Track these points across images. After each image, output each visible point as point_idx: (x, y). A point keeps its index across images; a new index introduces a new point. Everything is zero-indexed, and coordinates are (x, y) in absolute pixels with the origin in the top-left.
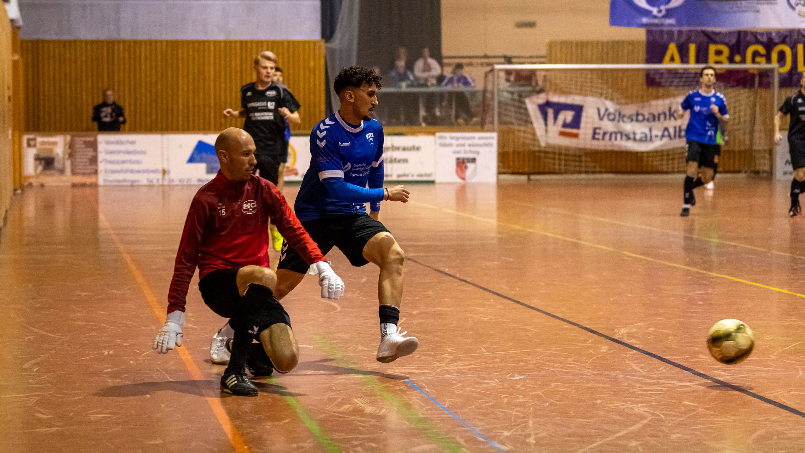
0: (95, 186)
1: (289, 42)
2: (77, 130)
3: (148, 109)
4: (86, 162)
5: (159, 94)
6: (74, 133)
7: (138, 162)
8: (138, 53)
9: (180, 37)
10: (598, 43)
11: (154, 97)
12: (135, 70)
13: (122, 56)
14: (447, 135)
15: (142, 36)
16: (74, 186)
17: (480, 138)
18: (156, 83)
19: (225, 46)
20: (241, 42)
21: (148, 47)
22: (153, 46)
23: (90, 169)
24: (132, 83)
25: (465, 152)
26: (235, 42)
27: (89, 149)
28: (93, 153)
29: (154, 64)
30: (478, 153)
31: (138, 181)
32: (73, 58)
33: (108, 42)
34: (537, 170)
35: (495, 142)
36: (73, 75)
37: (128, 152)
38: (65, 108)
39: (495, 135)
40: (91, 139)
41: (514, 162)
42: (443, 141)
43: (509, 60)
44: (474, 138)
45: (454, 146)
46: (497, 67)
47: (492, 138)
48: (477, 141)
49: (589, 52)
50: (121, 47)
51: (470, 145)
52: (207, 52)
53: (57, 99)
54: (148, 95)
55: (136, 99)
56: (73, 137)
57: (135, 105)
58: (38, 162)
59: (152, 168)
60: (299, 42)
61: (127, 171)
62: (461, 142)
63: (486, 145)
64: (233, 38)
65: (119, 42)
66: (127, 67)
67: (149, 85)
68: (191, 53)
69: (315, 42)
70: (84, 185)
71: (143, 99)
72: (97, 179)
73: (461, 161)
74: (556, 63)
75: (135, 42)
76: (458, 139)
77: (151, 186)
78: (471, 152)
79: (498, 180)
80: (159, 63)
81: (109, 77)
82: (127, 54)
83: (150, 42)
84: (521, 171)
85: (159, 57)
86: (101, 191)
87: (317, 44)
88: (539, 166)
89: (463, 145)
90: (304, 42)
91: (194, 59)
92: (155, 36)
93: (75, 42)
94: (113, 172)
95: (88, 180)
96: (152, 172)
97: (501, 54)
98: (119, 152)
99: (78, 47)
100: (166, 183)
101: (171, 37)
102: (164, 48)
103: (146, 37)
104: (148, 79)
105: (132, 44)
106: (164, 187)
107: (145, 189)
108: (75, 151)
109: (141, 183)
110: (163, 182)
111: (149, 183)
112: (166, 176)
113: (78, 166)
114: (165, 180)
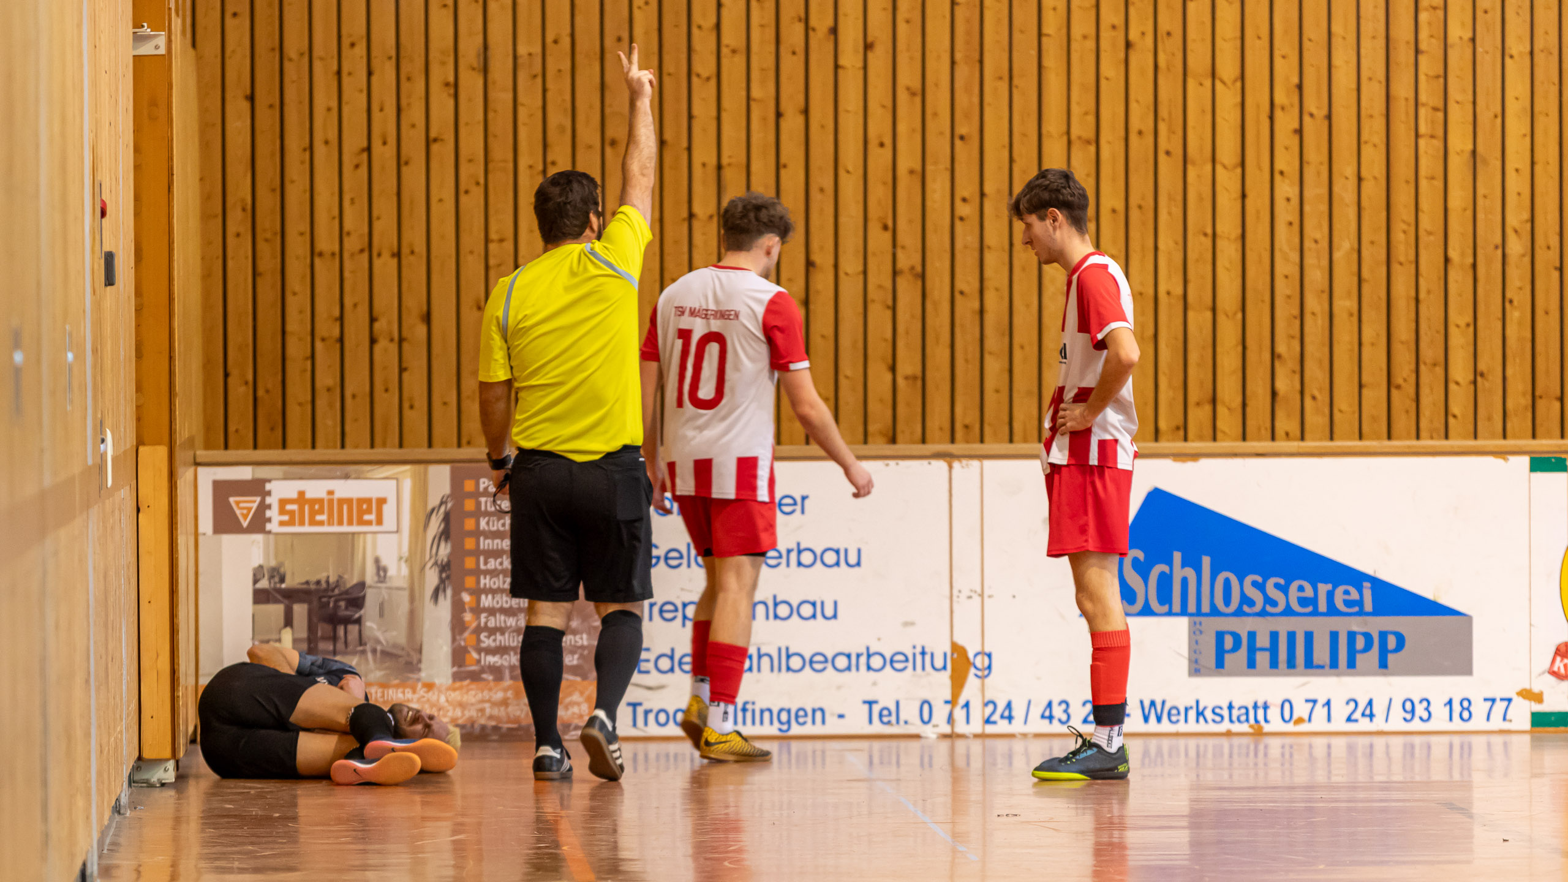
3: (879, 317)
5: (938, 241)
7: (822, 610)
11: (908, 259)
12: (806, 112)
13: (732, 36)
29: (908, 77)
31: (821, 713)
32: (470, 47)
36: (471, 142)
38: (427, 318)
53: (385, 266)
55: (809, 264)
58: (276, 610)
59: (894, 640)
66: (762, 91)
67: (879, 193)
71: (851, 264)
77: (888, 740)
80: (939, 68)
96: (896, 662)
100: (971, 723)
104: (880, 158)
106: (960, 744)
107: (855, 758)
108: (477, 552)
109: (833, 727)
110: (950, 719)
111: (877, 728)
112: (972, 683)
113: (492, 632)
114: (967, 705)
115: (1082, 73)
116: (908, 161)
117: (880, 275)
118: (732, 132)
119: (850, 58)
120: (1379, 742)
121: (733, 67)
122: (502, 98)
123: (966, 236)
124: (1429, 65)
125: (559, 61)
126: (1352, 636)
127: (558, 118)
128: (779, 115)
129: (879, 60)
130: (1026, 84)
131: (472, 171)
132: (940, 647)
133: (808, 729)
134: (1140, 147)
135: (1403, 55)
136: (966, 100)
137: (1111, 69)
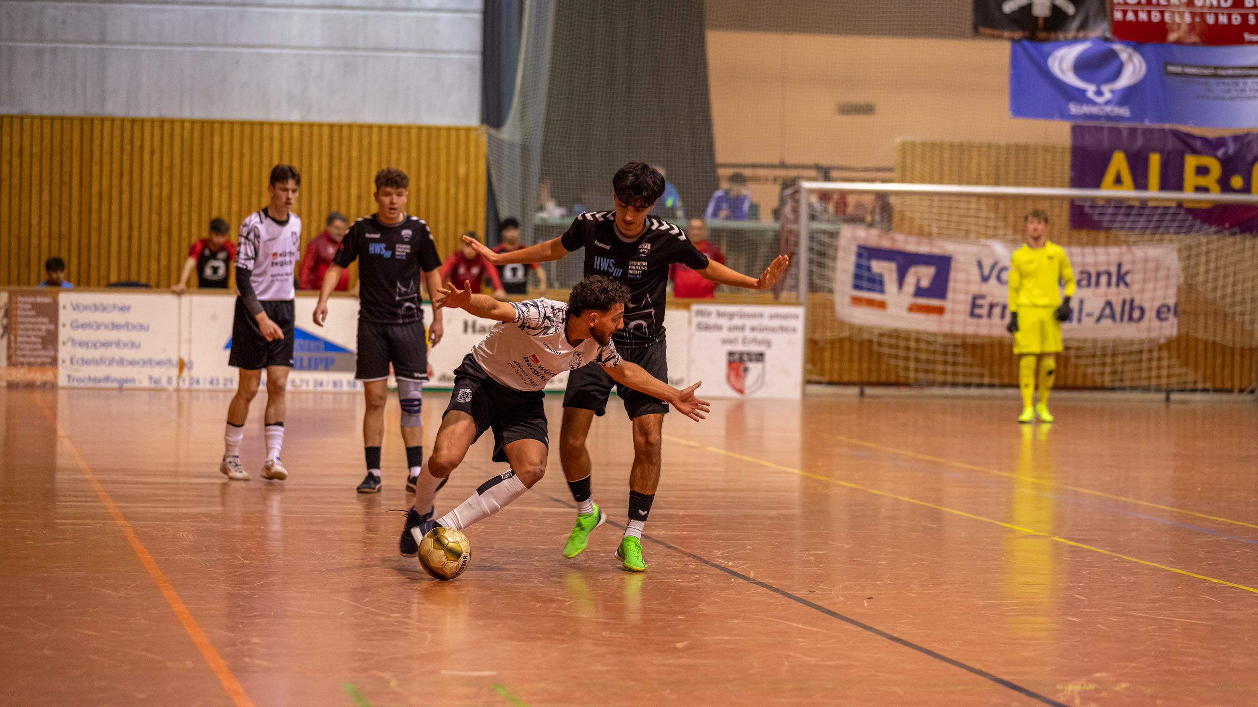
0: (51, 387)
1: (420, 128)
2: (19, 283)
3: (154, 245)
4: (35, 343)
5: (175, 220)
6: (14, 288)
7: (133, 345)
8: (137, 144)
9: (217, 114)
10: (989, 146)
11: (165, 225)
12: (131, 174)
13: (106, 147)
14: (712, 308)
15: (147, 110)
16: (12, 386)
17: (772, 317)
18: (170, 198)
19: (302, 133)
20: (331, 126)
21: (157, 130)
22: (167, 127)
23: (44, 355)
24: (126, 197)
25: (744, 341)
26: (321, 125)
27: (40, 319)
28: (52, 327)
29: (166, 163)
30: (768, 344)
31: (133, 380)
32: (16, 149)
33: (82, 120)
34: (874, 379)
35: (799, 324)
36: (16, 181)
37: (116, 326)
39: (800, 311)
40: (47, 300)
41: (832, 360)
42: (704, 320)
43: (826, 174)
44: (761, 316)
45: (725, 330)
46: (807, 185)
47: (796, 317)
48: (766, 322)
49: (974, 164)
50: (107, 130)
51: (753, 329)
52: (266, 143)
54: (155, 218)
55: (131, 228)
56: (11, 295)
57: (130, 239)
59: (159, 356)
60: (439, 129)
61: (111, 362)
62: (737, 322)
63: (783, 329)
64: (315, 118)
65: (102, 120)
66: (116, 166)
67: (155, 202)
68: (236, 144)
69: (468, 130)
70: (30, 386)
71: (145, 227)
72: (56, 376)
73: (737, 357)
74: (912, 181)
75: (133, 121)
76: (731, 316)
77: (156, 390)
78: (755, 341)
79: (805, 395)
80: (177, 161)
81: (81, 184)
82: (116, 142)
83: (162, 121)
84: (846, 378)
85: (177, 150)
86: (62, 396)
87: (473, 135)
88: (879, 371)
89: (742, 328)
90: (449, 129)
91: (242, 156)
92: (171, 112)
93: (22, 118)
94: (85, 362)
95: (38, 376)
96: (160, 363)
97: (810, 161)
98: (99, 326)
99: (27, 127)
100: (185, 385)
101: (200, 114)
102: (187, 134)
103: (154, 114)
104: (156, 190)
105: (128, 125)
106: (181, 393)
107: (145, 396)
108: (16, 323)
109: (137, 385)
110: (178, 383)
111: (153, 385)
112: (185, 373)
113: (21, 350)
114: (184, 380)
115: (226, 163)
116: (165, 192)
117: (155, 231)
118: (105, 181)
119: (146, 156)
120: (325, 396)
121: (106, 158)
122: (26, 166)
123: (185, 219)
124: (344, 164)
125: (46, 155)
126: (316, 360)
127: (46, 173)
128: (121, 176)
129: (156, 157)
130: (206, 167)
131: (15, 191)
132: (175, 359)
133: (129, 385)
134: (245, 190)
135: (335, 161)
136: (186, 171)
137: (236, 164)
